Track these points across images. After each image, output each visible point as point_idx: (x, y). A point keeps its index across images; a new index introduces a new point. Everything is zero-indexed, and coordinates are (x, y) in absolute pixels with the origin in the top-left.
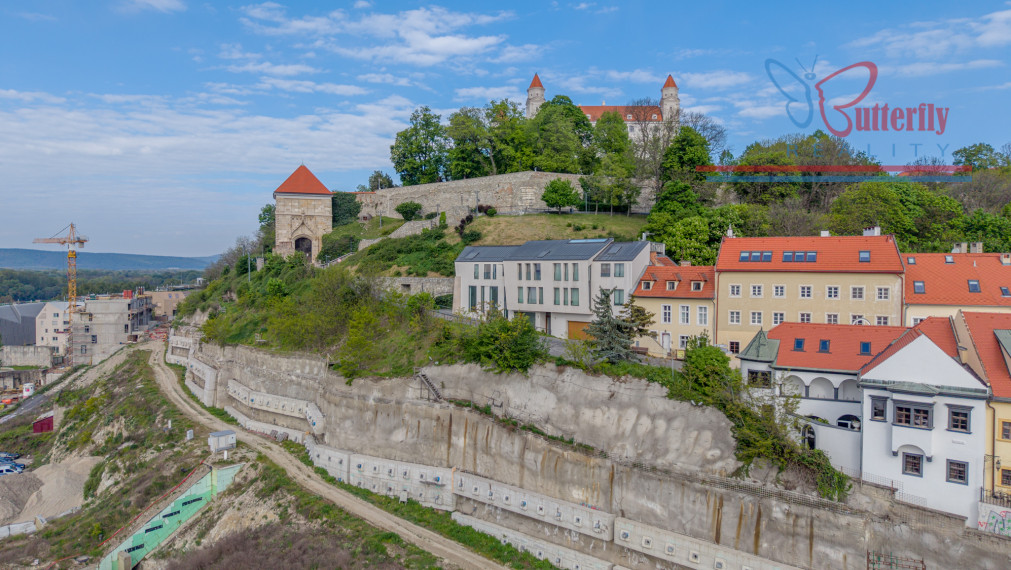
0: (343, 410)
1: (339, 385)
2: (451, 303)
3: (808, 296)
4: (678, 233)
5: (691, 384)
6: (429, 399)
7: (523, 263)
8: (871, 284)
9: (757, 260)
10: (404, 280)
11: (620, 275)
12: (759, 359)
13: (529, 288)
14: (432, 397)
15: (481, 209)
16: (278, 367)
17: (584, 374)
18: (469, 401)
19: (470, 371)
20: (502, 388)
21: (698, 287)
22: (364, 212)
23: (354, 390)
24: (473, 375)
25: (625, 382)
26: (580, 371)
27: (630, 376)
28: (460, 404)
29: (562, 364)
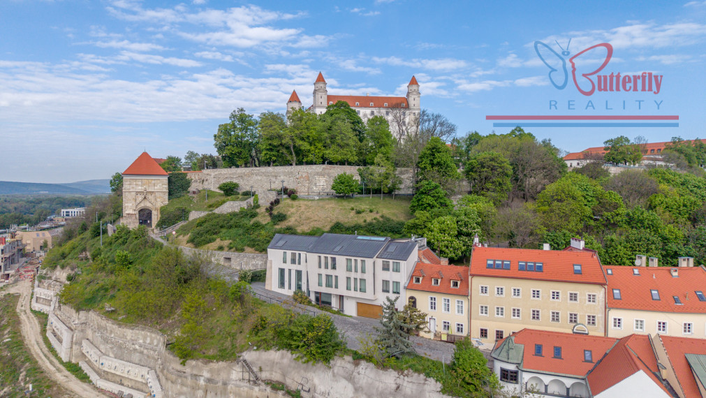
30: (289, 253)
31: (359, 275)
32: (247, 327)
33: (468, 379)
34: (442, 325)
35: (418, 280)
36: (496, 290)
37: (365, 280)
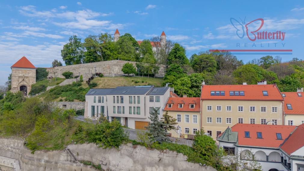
0: (29, 166)
1: (28, 154)
2: (84, 113)
3: (242, 110)
4: (179, 84)
5: (199, 154)
6: (71, 161)
7: (116, 96)
8: (269, 105)
9: (218, 95)
10: (64, 103)
11: (158, 101)
12: (229, 141)
13: (118, 107)
14: (72, 160)
15: (97, 74)
16: (3, 143)
17: (146, 149)
18: (90, 162)
19: (91, 147)
20: (106, 156)
21: (192, 106)
22: (49, 76)
23: (35, 156)
24: (93, 149)
25: (166, 153)
26: (144, 147)
27: (168, 150)
28: (86, 163)
29: (135, 144)
30: (97, 97)
31: (136, 105)
32: (71, 133)
33: (204, 152)
34: (185, 130)
35: (170, 106)
36: (216, 108)
37: (139, 107)
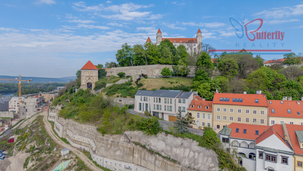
30: (143, 97)
31: (169, 105)
32: (126, 123)
33: (209, 141)
34: (202, 124)
35: (192, 107)
36: (223, 109)
37: (172, 106)
